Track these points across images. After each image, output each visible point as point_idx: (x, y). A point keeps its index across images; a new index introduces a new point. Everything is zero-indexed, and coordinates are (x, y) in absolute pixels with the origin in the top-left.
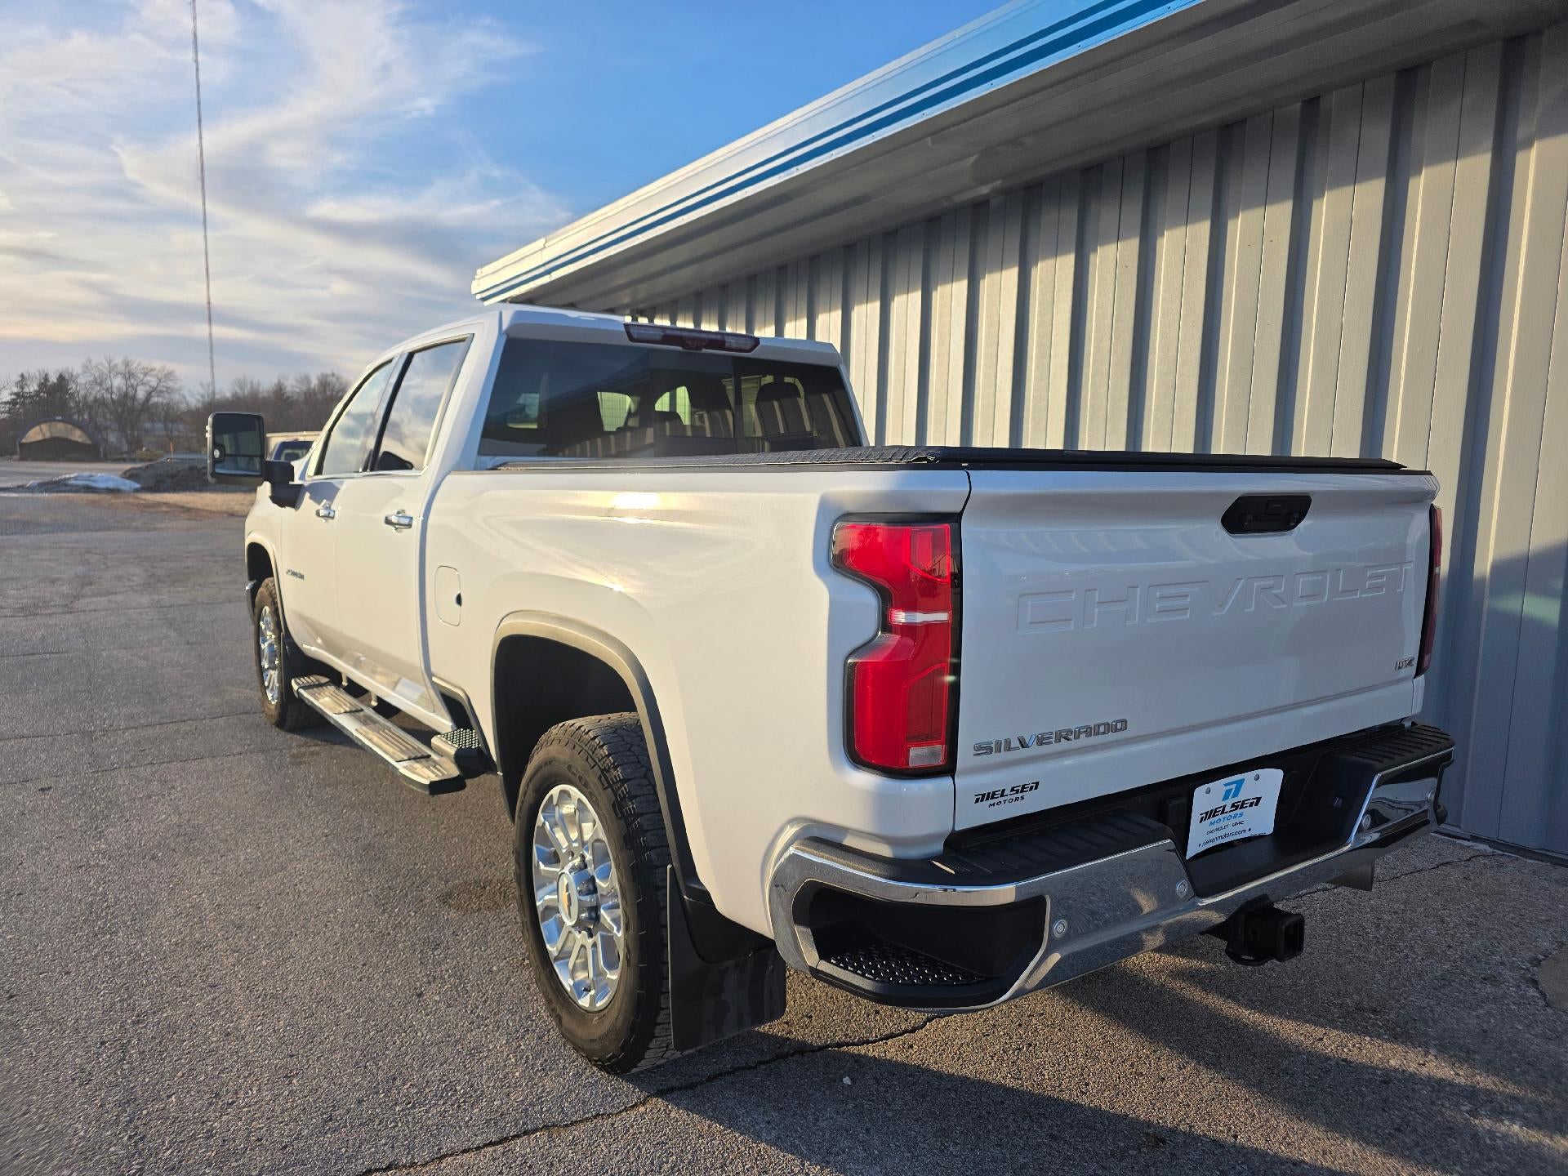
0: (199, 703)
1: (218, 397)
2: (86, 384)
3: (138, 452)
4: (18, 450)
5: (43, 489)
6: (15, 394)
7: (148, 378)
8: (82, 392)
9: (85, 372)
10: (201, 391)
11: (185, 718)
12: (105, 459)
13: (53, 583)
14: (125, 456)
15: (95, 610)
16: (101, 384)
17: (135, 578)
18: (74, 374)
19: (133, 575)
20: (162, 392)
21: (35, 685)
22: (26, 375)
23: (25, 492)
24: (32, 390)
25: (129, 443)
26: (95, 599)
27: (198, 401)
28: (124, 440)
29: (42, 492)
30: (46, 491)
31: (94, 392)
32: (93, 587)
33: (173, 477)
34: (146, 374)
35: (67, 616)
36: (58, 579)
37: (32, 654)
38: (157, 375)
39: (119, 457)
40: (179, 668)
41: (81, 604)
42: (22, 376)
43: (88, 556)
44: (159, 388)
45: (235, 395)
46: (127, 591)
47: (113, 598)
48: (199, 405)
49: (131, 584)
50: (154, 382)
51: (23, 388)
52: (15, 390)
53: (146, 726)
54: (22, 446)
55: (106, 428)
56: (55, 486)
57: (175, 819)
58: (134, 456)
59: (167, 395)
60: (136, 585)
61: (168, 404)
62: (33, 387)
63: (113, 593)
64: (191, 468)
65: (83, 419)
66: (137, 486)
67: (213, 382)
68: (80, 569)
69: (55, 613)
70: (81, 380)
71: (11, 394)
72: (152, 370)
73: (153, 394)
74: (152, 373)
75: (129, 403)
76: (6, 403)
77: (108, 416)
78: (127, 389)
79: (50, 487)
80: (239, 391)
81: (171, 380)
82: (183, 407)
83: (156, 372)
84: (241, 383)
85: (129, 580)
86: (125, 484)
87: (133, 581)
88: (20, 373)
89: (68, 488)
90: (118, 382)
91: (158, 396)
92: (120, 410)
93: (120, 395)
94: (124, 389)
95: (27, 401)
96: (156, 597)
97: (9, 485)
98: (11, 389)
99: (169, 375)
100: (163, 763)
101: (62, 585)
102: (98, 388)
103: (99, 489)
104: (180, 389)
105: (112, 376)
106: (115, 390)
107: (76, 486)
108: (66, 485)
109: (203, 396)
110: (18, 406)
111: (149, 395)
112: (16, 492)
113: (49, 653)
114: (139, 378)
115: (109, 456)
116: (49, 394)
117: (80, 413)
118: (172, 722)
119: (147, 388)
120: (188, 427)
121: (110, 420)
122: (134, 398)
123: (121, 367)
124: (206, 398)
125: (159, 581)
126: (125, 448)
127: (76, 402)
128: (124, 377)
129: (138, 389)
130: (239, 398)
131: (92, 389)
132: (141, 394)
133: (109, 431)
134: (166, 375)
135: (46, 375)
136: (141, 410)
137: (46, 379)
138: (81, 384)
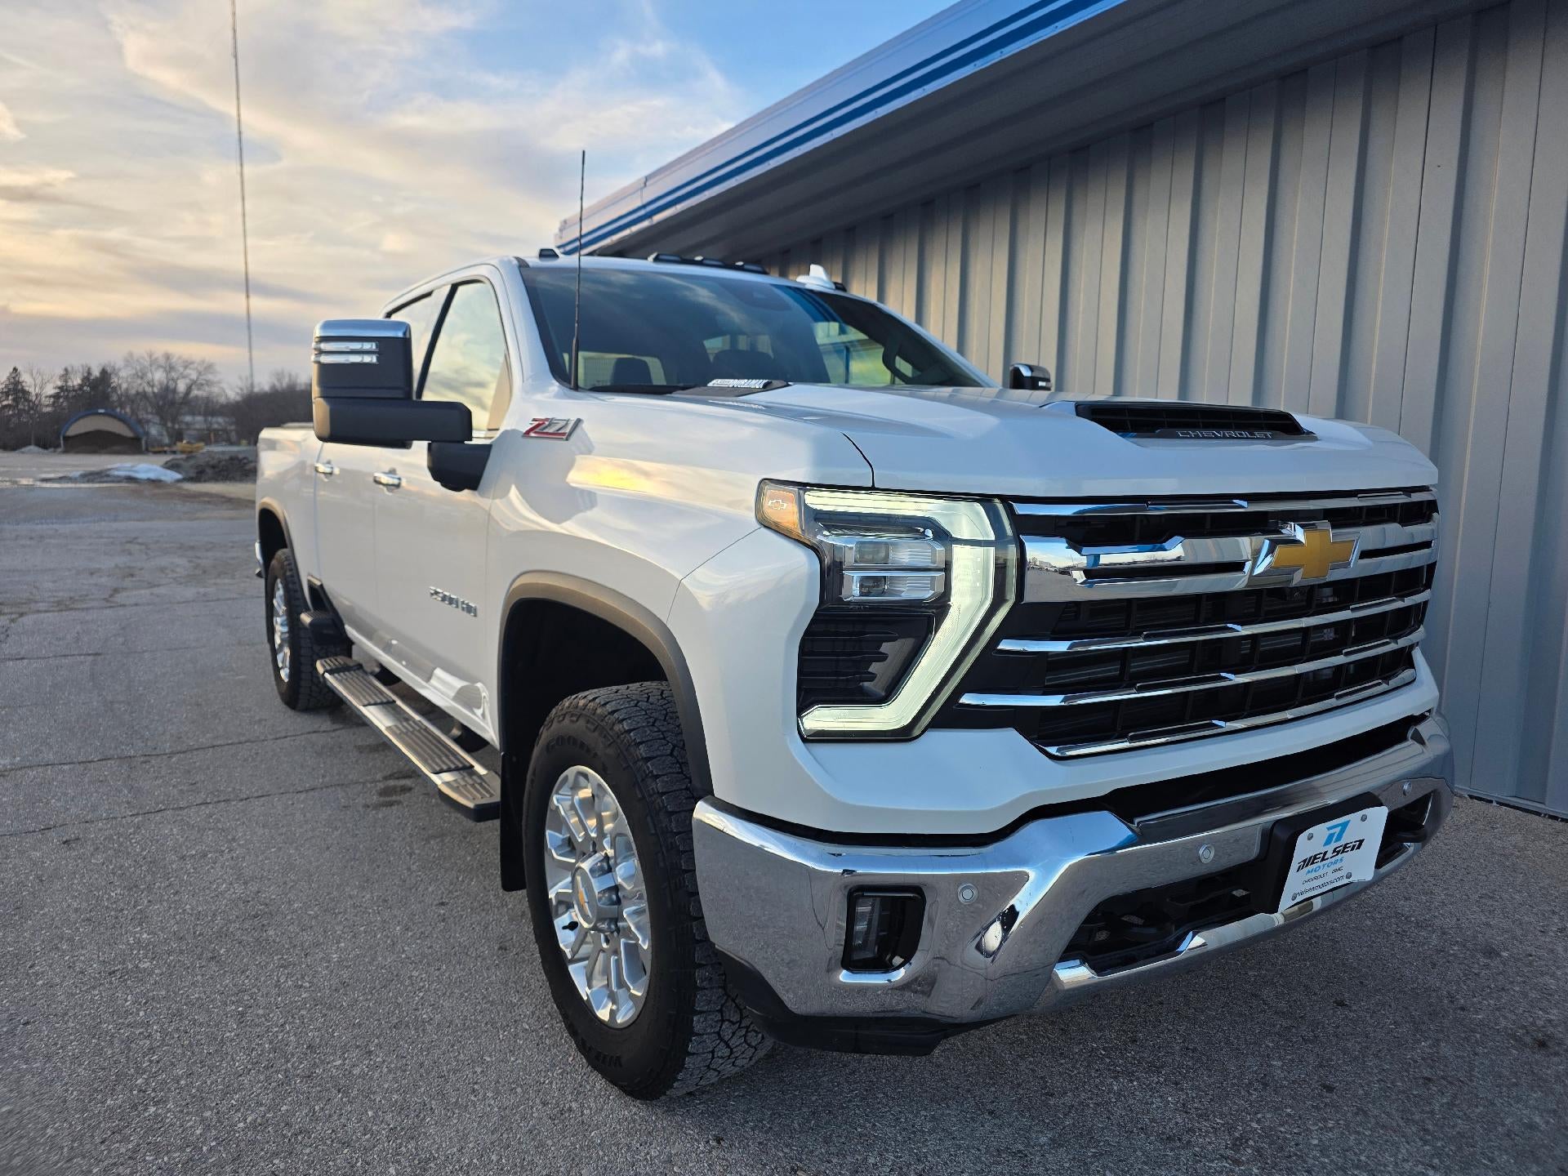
0: (257, 718)
1: (256, 390)
2: (127, 378)
3: (179, 444)
4: (62, 442)
5: (86, 479)
6: (59, 388)
7: (188, 371)
8: (124, 386)
9: (126, 366)
10: (240, 384)
11: (243, 739)
12: (147, 451)
13: (92, 574)
14: (166, 449)
15: (136, 605)
16: (142, 378)
17: (178, 570)
18: (116, 368)
19: (178, 566)
20: (202, 385)
21: (66, 694)
22: (70, 369)
23: (68, 483)
24: (75, 383)
25: (170, 436)
26: (135, 593)
27: (238, 394)
28: (165, 433)
29: (84, 483)
30: (88, 482)
31: (135, 385)
32: (134, 579)
33: (213, 467)
34: (186, 367)
35: (107, 611)
36: (99, 570)
37: (65, 656)
38: (197, 368)
39: (160, 449)
40: (232, 673)
41: (120, 598)
42: (66, 370)
43: (128, 546)
44: (199, 382)
45: (273, 387)
46: (171, 583)
47: (156, 590)
48: (238, 398)
49: (175, 575)
50: (194, 376)
51: (66, 382)
52: (59, 383)
53: (197, 749)
54: (66, 439)
55: (148, 422)
56: (96, 476)
57: (239, 889)
58: (174, 449)
59: (207, 388)
60: (180, 577)
61: (208, 398)
62: (76, 381)
63: (155, 586)
64: (232, 459)
65: (126, 413)
66: (179, 476)
67: (252, 375)
68: (122, 560)
69: (93, 608)
70: (123, 374)
71: (55, 388)
72: (192, 363)
73: (193, 387)
74: (191, 366)
75: (170, 396)
76: (50, 397)
77: (150, 410)
78: (168, 382)
79: (90, 477)
80: (277, 384)
81: (211, 373)
82: (222, 400)
83: (196, 365)
84: (279, 376)
85: (173, 571)
86: (166, 475)
87: (176, 573)
88: (63, 367)
89: (109, 479)
90: (159, 376)
91: (199, 389)
92: (161, 403)
93: (161, 388)
94: (165, 381)
95: (70, 395)
96: (202, 590)
97: (52, 476)
98: (55, 382)
99: (209, 368)
100: (219, 802)
101: (101, 577)
102: (139, 381)
103: (141, 479)
104: (219, 382)
105: (153, 370)
106: (156, 383)
107: (118, 476)
108: (108, 476)
109: (241, 389)
110: (61, 400)
111: (189, 389)
112: (59, 483)
113: (85, 655)
114: (178, 371)
115: (150, 449)
116: (92, 388)
117: (122, 406)
118: (228, 744)
119: (188, 381)
120: (227, 420)
121: (152, 413)
122: (174, 391)
123: (162, 361)
124: (245, 391)
125: (205, 572)
126: (166, 440)
127: (118, 395)
128: (165, 370)
129: (179, 382)
130: (277, 391)
131: (134, 382)
132: (182, 387)
133: (151, 424)
134: (205, 368)
135: (89, 369)
136: (181, 403)
137: (89, 373)
138: (123, 378)
